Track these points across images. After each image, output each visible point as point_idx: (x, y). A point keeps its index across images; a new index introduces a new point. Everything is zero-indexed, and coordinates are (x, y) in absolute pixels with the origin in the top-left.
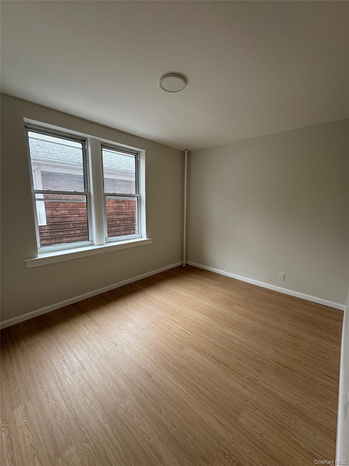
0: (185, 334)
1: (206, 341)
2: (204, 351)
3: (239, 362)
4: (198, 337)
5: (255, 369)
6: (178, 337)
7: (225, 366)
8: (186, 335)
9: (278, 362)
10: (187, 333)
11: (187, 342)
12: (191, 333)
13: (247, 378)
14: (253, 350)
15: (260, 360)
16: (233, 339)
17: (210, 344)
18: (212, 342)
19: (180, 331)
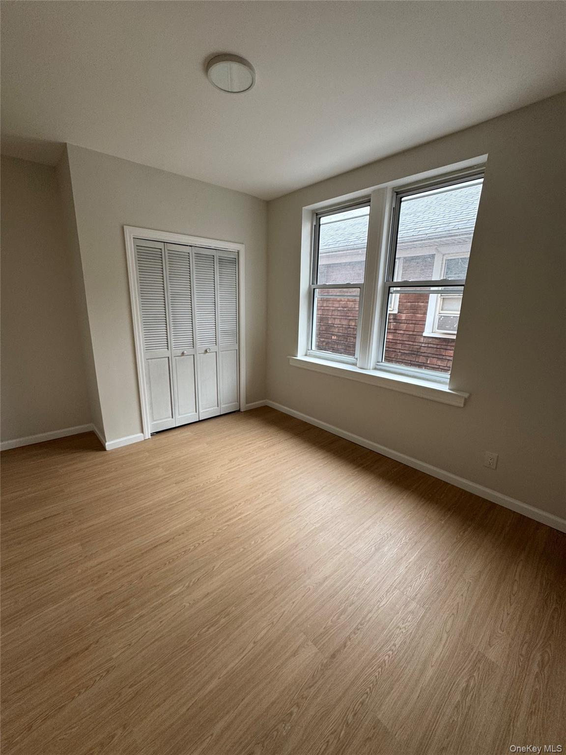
0: (230, 517)
1: (203, 541)
2: (183, 533)
3: (137, 573)
4: (215, 531)
5: (110, 593)
6: (225, 509)
7: (143, 552)
8: (226, 517)
9: (87, 649)
10: (230, 519)
11: (211, 518)
12: (228, 525)
13: (107, 573)
14: (144, 612)
15: (118, 612)
16: (187, 584)
17: (194, 543)
18: (195, 548)
19: (239, 512)
